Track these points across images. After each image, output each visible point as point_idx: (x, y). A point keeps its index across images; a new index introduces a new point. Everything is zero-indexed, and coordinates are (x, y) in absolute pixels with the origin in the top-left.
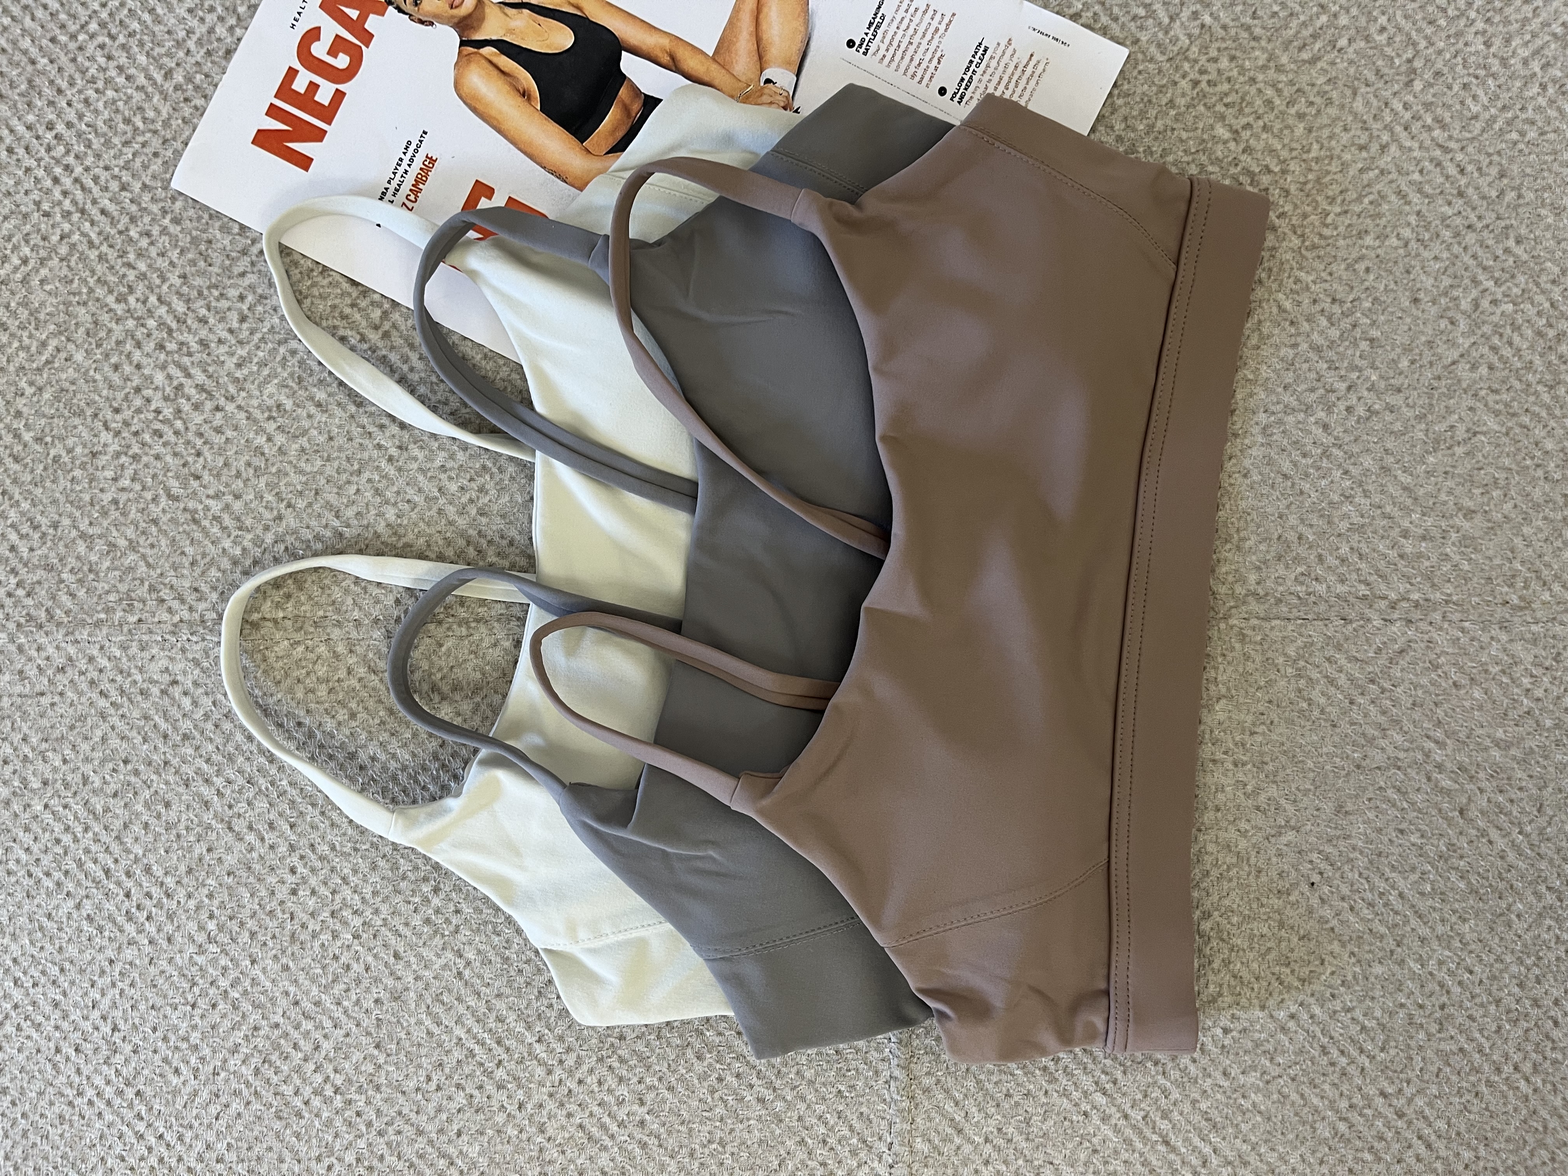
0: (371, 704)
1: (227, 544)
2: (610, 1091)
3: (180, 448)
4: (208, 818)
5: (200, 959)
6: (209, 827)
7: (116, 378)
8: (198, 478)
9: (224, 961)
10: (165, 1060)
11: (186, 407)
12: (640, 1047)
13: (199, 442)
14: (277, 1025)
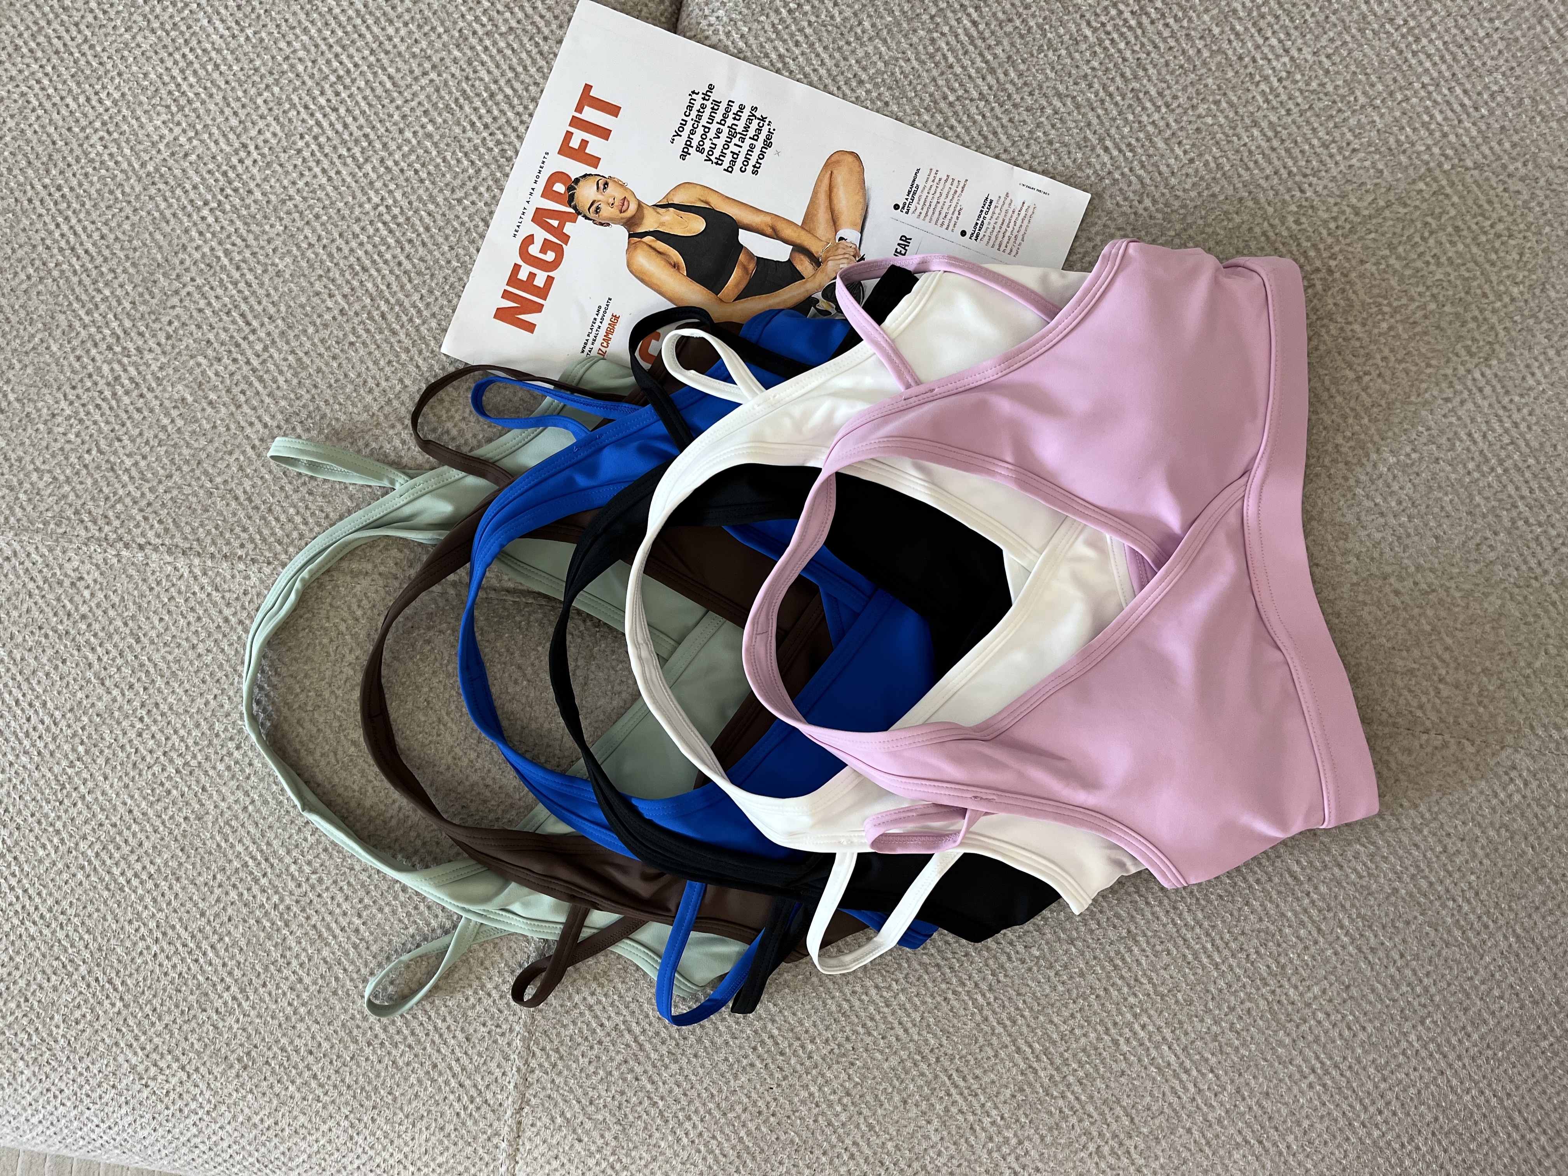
0: (213, 612)
1: (131, 488)
2: (339, 905)
3: (112, 419)
4: (89, 674)
5: (69, 771)
6: (89, 681)
7: (77, 365)
8: (120, 440)
9: (85, 775)
10: (37, 838)
11: (120, 391)
12: (363, 877)
13: (124, 416)
14: (114, 825)
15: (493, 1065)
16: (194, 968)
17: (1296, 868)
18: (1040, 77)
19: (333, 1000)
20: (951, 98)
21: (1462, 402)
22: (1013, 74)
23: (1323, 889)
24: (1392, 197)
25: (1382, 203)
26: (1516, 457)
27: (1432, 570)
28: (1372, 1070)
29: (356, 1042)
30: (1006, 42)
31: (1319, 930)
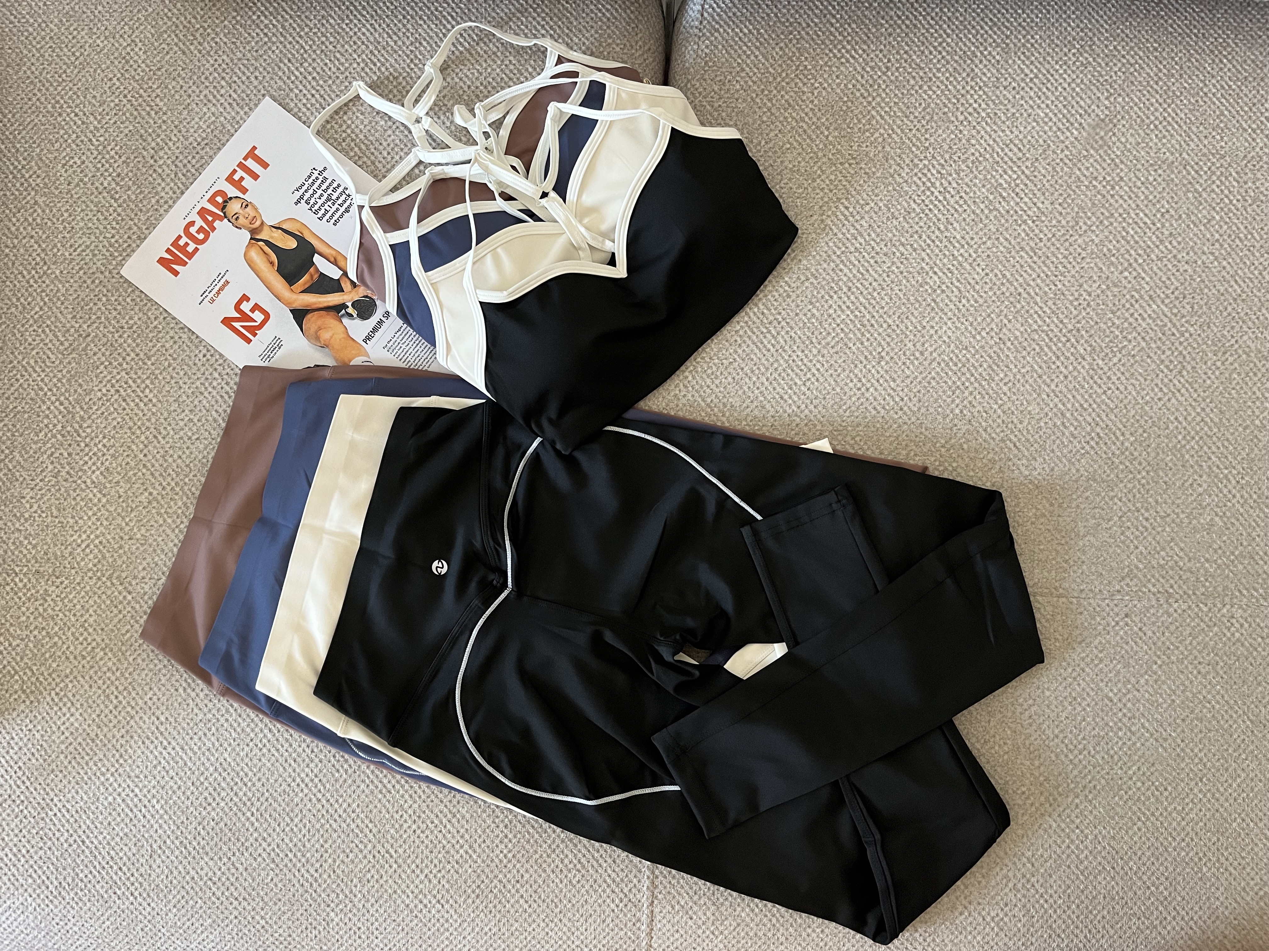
15: (631, 876)
16: (440, 836)
17: (1111, 694)
18: (890, 235)
19: (528, 847)
20: (838, 253)
21: (1169, 400)
22: (873, 235)
23: (1129, 705)
24: (1109, 282)
25: (1104, 287)
26: (1206, 429)
27: (1166, 503)
28: (1174, 815)
29: (545, 871)
30: (867, 218)
31: (1130, 731)
